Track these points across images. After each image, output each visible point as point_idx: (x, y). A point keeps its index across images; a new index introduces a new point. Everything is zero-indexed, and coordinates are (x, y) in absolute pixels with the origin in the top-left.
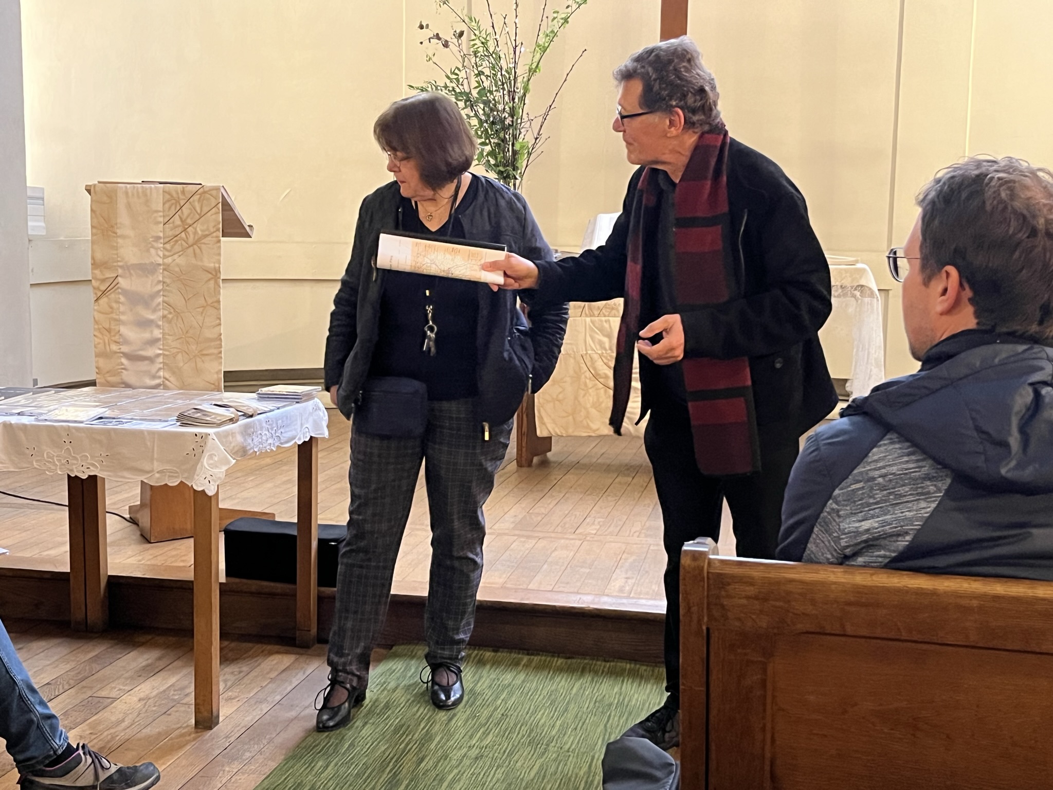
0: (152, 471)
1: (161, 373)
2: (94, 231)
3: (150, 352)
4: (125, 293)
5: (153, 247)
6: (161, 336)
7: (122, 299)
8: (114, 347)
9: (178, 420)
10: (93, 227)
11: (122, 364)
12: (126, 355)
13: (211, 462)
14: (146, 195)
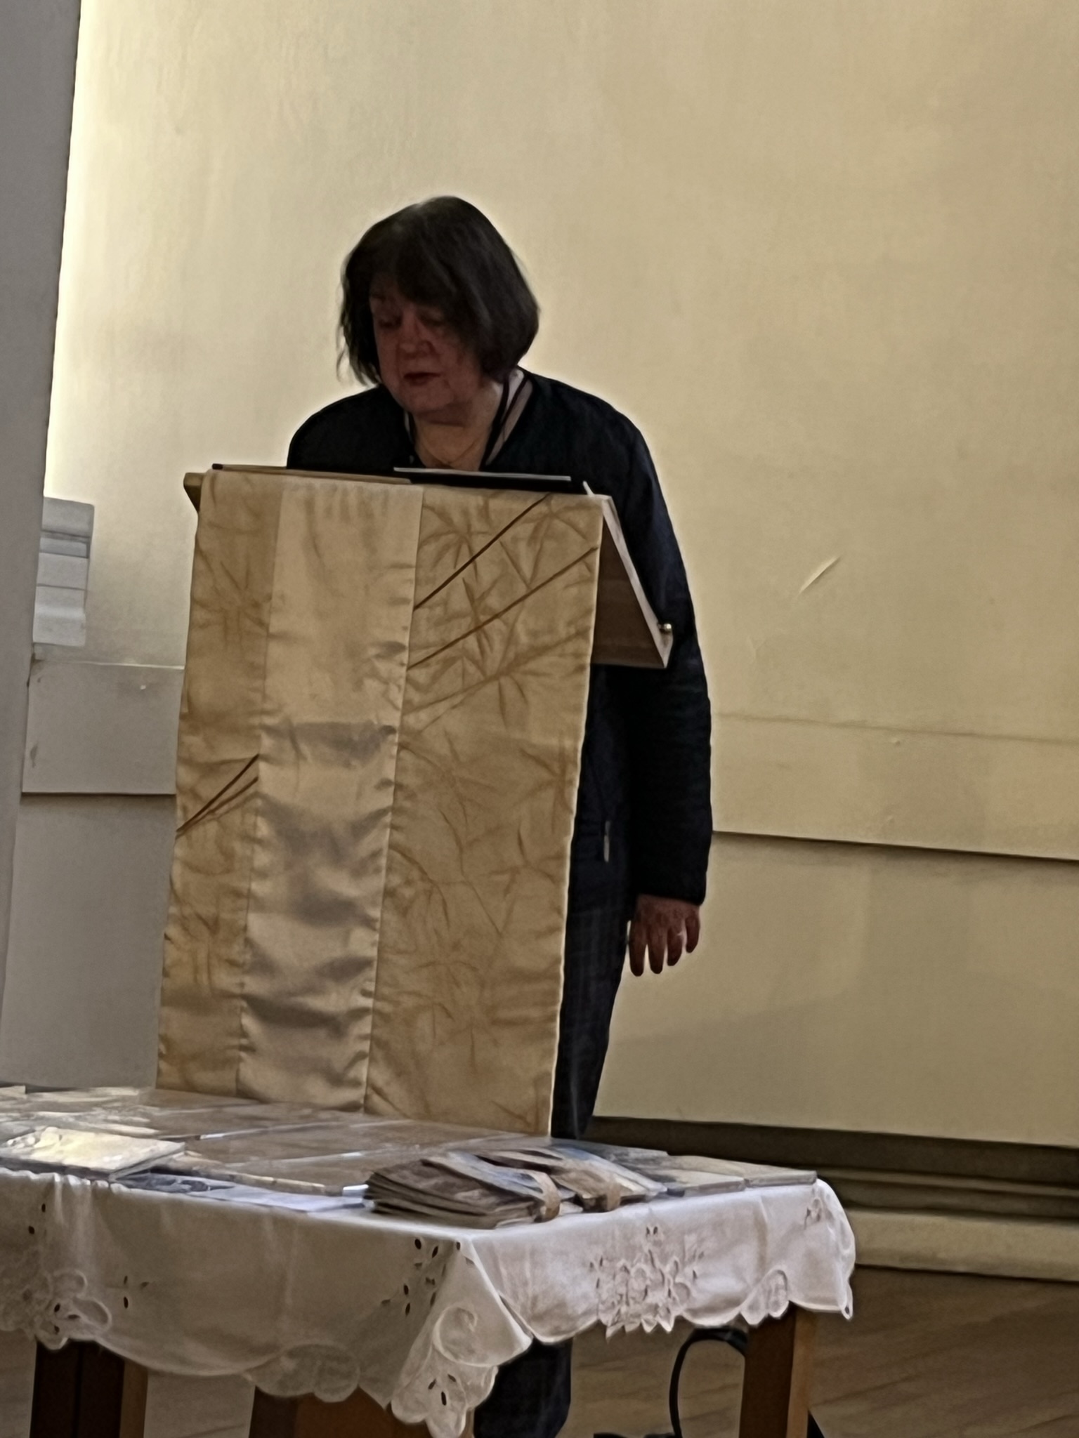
1: (362, 1071)
2: (201, 615)
3: (332, 1001)
4: (277, 813)
5: (374, 674)
6: (372, 953)
7: (264, 829)
8: (226, 980)
9: (367, 1195)
10: (194, 601)
11: (244, 1034)
12: (258, 1006)
13: (455, 1334)
14: (369, 515)
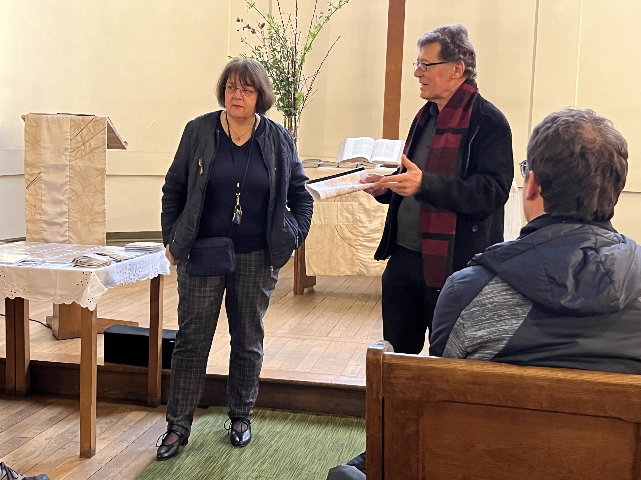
0: (55, 295)
1: (67, 233)
2: (27, 144)
3: (61, 220)
4: (45, 183)
5: (63, 154)
6: (67, 210)
7: (43, 186)
8: (38, 217)
9: (72, 263)
10: (26, 141)
11: (43, 228)
12: (45, 222)
13: (92, 290)
14: (60, 122)
